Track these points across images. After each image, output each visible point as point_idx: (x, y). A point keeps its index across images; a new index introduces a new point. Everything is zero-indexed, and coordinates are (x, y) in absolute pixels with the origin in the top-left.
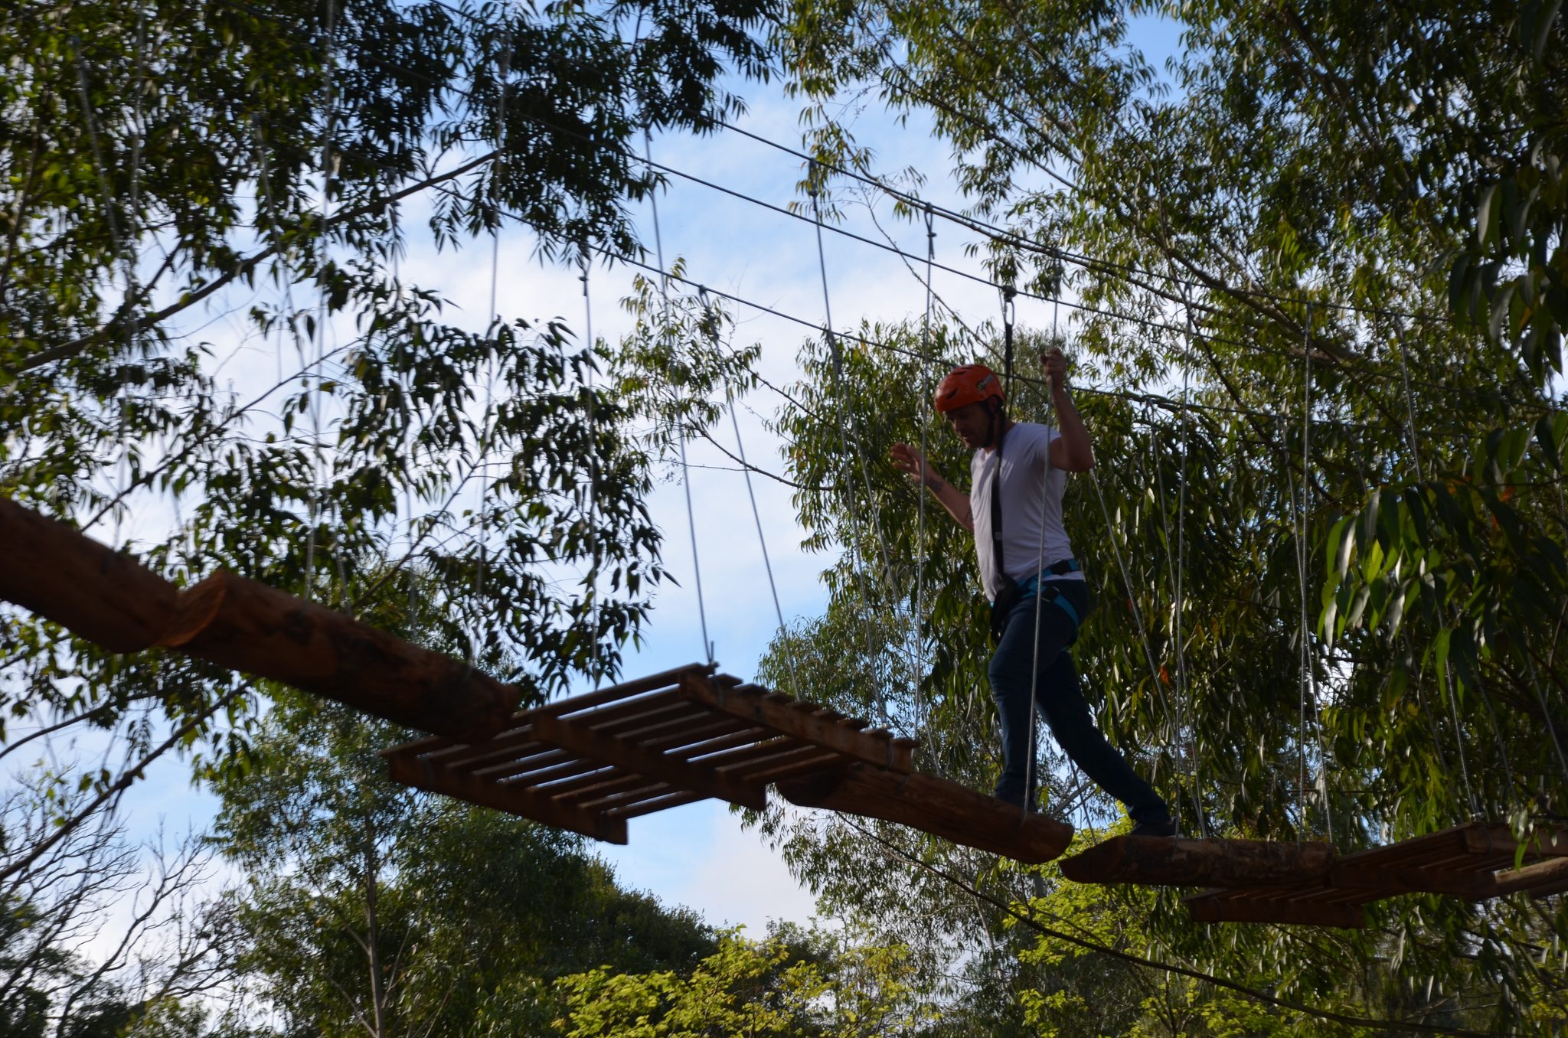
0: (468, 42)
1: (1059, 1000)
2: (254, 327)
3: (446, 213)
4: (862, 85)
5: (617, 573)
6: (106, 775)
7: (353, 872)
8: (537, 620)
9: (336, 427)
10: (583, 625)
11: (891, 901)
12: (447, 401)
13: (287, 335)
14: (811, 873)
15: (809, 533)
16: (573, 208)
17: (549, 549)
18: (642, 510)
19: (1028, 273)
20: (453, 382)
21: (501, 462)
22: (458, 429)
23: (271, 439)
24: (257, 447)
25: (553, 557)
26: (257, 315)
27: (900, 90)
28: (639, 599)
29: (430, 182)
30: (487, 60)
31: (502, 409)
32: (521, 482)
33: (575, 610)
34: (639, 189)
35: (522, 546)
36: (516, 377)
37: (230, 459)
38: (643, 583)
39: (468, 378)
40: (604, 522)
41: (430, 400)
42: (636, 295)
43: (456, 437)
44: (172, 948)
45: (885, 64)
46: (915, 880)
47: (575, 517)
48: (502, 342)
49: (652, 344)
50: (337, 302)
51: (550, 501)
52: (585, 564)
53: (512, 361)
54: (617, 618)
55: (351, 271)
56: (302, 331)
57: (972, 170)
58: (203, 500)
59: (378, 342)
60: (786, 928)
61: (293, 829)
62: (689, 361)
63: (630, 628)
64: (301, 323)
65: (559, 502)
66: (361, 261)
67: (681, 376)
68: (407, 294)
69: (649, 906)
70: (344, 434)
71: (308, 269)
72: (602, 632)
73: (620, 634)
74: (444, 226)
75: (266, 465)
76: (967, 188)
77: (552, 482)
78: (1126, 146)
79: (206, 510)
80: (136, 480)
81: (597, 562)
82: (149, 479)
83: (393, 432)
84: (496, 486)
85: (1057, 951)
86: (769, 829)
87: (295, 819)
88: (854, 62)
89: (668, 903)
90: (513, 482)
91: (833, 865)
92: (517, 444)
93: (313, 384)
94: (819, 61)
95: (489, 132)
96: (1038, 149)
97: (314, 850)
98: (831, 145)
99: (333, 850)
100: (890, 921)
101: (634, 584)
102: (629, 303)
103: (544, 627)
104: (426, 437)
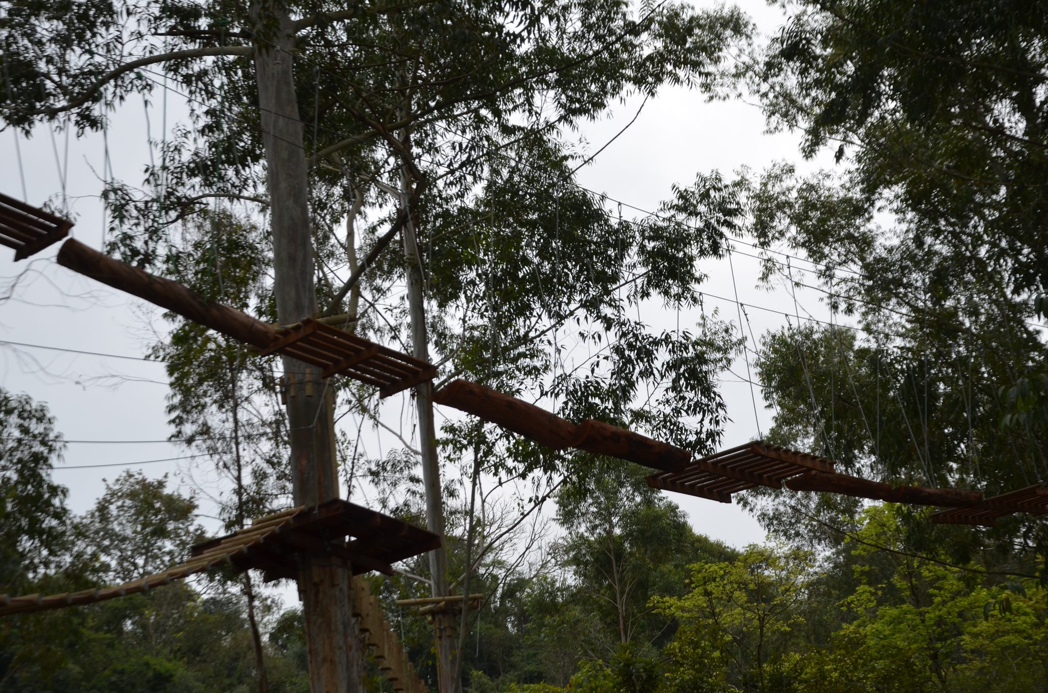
0: (637, 233)
1: (867, 568)
2: (581, 338)
3: (632, 293)
4: (780, 243)
5: (711, 419)
6: (537, 498)
7: (605, 530)
8: (684, 437)
9: (610, 372)
10: (700, 438)
11: (797, 534)
12: (648, 361)
13: (592, 341)
14: (768, 525)
15: (767, 403)
16: (675, 290)
17: (686, 411)
18: (719, 396)
19: (843, 306)
20: (649, 354)
21: (667, 382)
22: (652, 370)
23: (587, 377)
24: (582, 380)
25: (688, 414)
26: (581, 334)
27: (796, 244)
28: (719, 428)
29: (627, 283)
30: (643, 240)
31: (668, 363)
32: (675, 387)
33: (697, 433)
34: (698, 280)
35: (677, 411)
36: (672, 351)
37: (574, 385)
38: (721, 422)
39: (655, 352)
40: (705, 400)
41: (642, 361)
42: (702, 322)
43: (652, 373)
44: (539, 558)
45: (788, 235)
46: (807, 527)
47: (695, 400)
48: (667, 339)
49: (708, 339)
50: (608, 328)
51: (686, 394)
52: (699, 416)
53: (671, 345)
54: (711, 435)
55: (613, 317)
56: (597, 339)
57: (820, 271)
58: (565, 400)
59: (623, 341)
60: (755, 546)
61: (583, 514)
62: (721, 344)
63: (717, 438)
64: (596, 336)
65: (689, 395)
66: (616, 313)
67: (719, 349)
68: (633, 324)
69: (706, 539)
70: (613, 374)
71: (598, 317)
72: (707, 440)
73: (714, 441)
74: (632, 298)
75: (586, 387)
76: (819, 277)
77: (686, 388)
78: (879, 260)
79: (566, 403)
80: (542, 395)
81: (704, 416)
82: (547, 393)
83: (630, 372)
84: (667, 390)
85: (864, 550)
86: (751, 510)
87: (584, 511)
88: (777, 235)
89: (713, 538)
90: (674, 388)
91: (775, 522)
92: (674, 374)
93: (601, 357)
94: (765, 236)
95: (645, 263)
96: (845, 262)
97: (591, 522)
98: (769, 264)
99: (597, 522)
100: (797, 542)
101: (717, 423)
102: (700, 324)
103: (686, 439)
104: (641, 373)
